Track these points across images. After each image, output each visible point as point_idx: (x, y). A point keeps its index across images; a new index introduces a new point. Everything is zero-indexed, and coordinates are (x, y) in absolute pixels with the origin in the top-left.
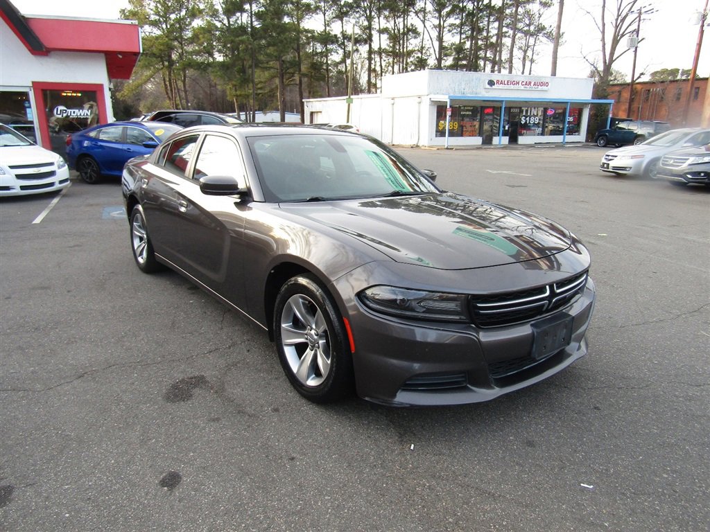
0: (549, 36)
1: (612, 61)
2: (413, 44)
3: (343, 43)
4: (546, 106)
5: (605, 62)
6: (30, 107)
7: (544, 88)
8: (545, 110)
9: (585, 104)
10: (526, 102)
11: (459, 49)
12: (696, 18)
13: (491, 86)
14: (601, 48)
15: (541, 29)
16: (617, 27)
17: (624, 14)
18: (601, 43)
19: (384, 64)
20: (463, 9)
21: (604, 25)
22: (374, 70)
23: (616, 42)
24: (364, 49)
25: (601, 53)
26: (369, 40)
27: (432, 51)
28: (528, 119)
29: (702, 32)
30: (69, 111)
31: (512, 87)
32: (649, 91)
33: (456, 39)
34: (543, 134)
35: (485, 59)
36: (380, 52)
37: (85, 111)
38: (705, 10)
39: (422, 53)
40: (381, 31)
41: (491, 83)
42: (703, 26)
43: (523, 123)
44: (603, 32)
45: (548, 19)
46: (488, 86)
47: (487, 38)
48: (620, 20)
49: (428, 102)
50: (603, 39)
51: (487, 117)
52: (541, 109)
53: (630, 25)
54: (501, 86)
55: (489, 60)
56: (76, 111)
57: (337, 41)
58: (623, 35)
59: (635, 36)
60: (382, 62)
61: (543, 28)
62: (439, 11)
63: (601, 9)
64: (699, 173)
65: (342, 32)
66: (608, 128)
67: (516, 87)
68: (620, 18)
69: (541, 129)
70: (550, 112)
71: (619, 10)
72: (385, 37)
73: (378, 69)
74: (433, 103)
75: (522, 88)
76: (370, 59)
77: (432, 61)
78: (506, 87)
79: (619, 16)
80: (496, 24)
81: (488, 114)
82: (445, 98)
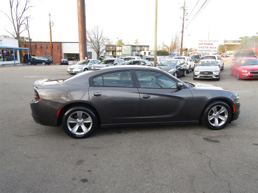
1: (19, 33)
4: (2, 49)
5: (17, 34)
7: (1, 42)
8: (3, 51)
9: (17, 49)
14: (14, 29)
21: (13, 20)
23: (19, 27)
25: (14, 30)
29: (51, 28)
34: (4, 60)
38: (50, 21)
42: (50, 26)
44: (13, 23)
50: (14, 25)
52: (1, 51)
53: (23, 21)
58: (21, 25)
59: (27, 26)
63: (11, 14)
68: (18, 18)
69: (3, 59)
70: (5, 52)
71: (16, 15)
79: (17, 17)
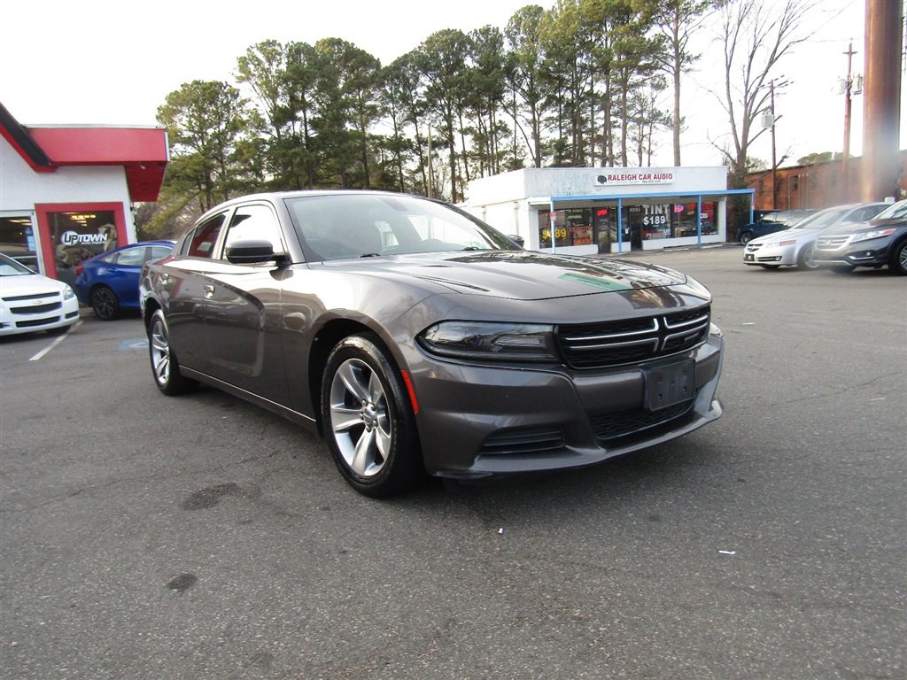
0: (666, 122)
1: (746, 145)
2: (504, 144)
3: (419, 149)
4: (671, 201)
5: (738, 147)
6: (32, 235)
7: (668, 181)
8: (672, 207)
9: (720, 196)
10: (647, 198)
11: (560, 145)
12: (839, 87)
13: (602, 182)
14: (731, 131)
15: (656, 116)
16: (746, 105)
17: (753, 90)
18: (730, 126)
19: (470, 170)
20: (560, 100)
21: (731, 104)
22: (459, 178)
23: (747, 122)
24: (444, 154)
25: (732, 137)
26: (450, 142)
27: (527, 150)
28: (652, 218)
29: (849, 102)
30: (81, 236)
31: (628, 182)
32: (797, 177)
33: (556, 135)
34: (672, 236)
35: (593, 155)
36: (465, 156)
37: (101, 236)
38: (849, 76)
39: (515, 153)
40: (464, 132)
41: (602, 179)
42: (849, 95)
43: (646, 224)
44: (731, 112)
45: (663, 102)
46: (599, 184)
47: (593, 130)
48: (750, 98)
49: (527, 207)
50: (732, 120)
51: (601, 220)
52: (666, 206)
53: (762, 102)
54: (614, 182)
55: (598, 156)
56: (90, 236)
57: (412, 146)
58: (755, 114)
59: (770, 113)
60: (469, 168)
61: (660, 114)
62: (532, 103)
63: (725, 86)
64: (864, 253)
65: (417, 136)
66: (752, 223)
67: (633, 182)
68: (749, 95)
69: (669, 230)
70: (678, 209)
71: (747, 85)
72: (469, 138)
73: (464, 176)
74: (533, 207)
75: (641, 182)
76: (453, 165)
77: (528, 162)
78: (621, 182)
79: (747, 92)
80: (602, 114)
81: (602, 217)
82: (546, 200)
